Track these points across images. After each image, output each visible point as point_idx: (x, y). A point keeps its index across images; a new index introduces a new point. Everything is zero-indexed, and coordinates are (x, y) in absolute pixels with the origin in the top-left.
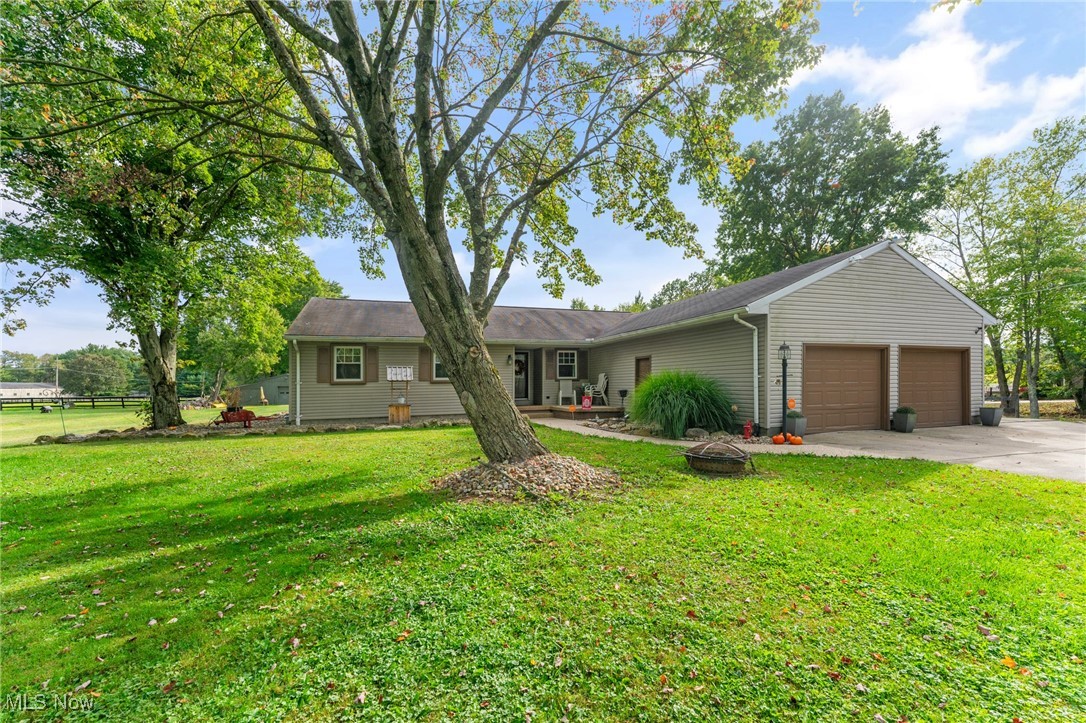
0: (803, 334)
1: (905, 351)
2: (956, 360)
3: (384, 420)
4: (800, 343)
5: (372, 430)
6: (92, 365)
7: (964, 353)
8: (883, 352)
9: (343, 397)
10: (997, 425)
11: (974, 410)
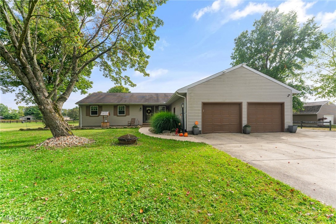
0: (202, 99)
1: (250, 104)
2: (279, 108)
3: (100, 126)
4: (201, 102)
5: (93, 129)
6: (76, 112)
7: (282, 105)
8: (240, 105)
9: (93, 120)
10: (295, 132)
11: (286, 126)
